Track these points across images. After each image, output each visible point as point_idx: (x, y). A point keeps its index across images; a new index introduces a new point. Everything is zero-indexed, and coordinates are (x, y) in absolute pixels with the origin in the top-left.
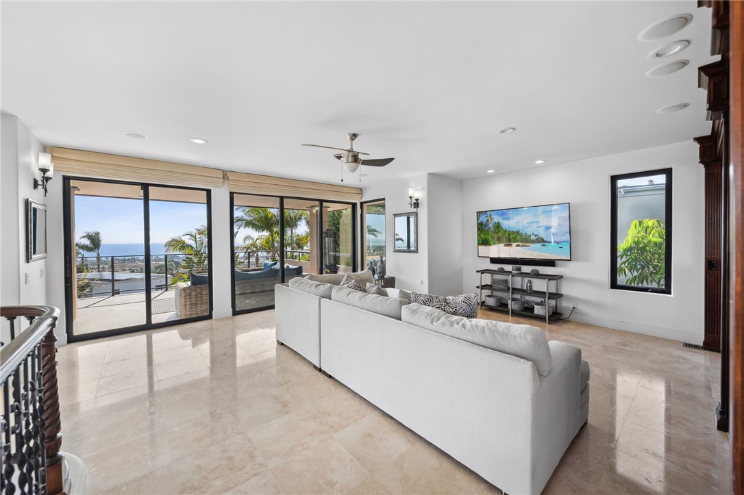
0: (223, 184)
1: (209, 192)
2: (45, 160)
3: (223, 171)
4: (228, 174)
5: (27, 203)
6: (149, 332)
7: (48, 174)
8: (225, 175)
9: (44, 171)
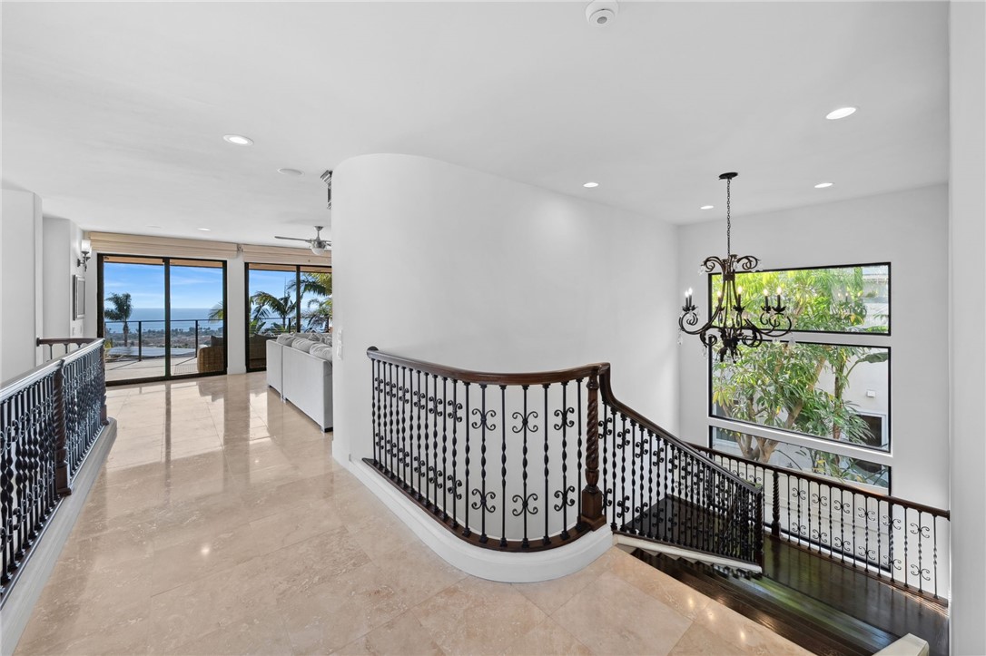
0: (237, 256)
1: (225, 263)
2: (86, 246)
3: (238, 245)
4: (243, 247)
5: (74, 277)
6: (168, 382)
7: (88, 255)
8: (239, 248)
9: (85, 253)
